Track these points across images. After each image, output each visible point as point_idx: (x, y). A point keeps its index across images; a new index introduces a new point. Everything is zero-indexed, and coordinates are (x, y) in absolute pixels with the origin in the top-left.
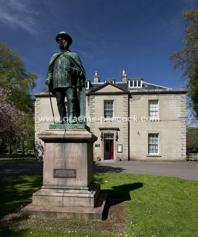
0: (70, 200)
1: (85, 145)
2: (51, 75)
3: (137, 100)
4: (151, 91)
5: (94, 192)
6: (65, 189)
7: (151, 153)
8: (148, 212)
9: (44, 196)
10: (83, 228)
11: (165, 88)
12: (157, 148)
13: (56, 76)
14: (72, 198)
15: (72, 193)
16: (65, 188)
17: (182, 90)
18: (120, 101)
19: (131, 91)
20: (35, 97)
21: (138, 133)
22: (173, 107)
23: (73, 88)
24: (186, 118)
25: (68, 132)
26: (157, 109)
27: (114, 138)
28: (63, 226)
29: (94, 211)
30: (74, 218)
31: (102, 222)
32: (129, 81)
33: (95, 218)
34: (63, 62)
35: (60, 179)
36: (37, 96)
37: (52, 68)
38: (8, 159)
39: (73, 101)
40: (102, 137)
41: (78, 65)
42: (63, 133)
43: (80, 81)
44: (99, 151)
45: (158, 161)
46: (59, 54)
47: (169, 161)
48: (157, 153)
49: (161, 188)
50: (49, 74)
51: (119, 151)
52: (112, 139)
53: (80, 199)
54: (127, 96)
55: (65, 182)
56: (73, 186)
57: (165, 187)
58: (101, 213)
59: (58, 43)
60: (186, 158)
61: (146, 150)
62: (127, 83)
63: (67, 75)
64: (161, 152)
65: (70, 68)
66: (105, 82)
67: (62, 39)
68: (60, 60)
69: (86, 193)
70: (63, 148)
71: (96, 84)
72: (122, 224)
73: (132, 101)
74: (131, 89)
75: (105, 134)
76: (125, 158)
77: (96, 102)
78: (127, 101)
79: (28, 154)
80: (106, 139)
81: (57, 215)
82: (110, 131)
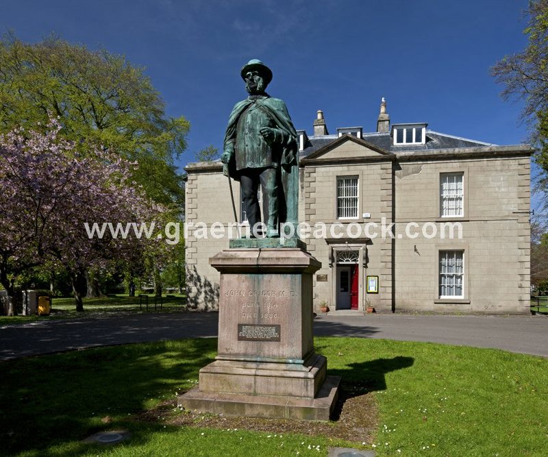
0: (268, 382)
1: (298, 277)
2: (231, 145)
3: (413, 173)
4: (445, 151)
5: (315, 370)
6: (260, 362)
7: (445, 295)
8: (421, 412)
9: (220, 373)
10: (295, 433)
11: (480, 145)
12: (461, 283)
13: (241, 146)
14: (273, 380)
15: (272, 370)
16: (259, 359)
17: (521, 147)
18: (373, 177)
19: (399, 154)
20: (184, 173)
21: (416, 250)
22: (499, 188)
23: (273, 168)
24: (530, 213)
25: (264, 254)
26: (461, 194)
27: (360, 261)
28: (256, 429)
29: (314, 403)
30: (276, 416)
31: (330, 424)
32: (395, 131)
33: (316, 416)
34: (255, 119)
35: (251, 343)
36: (190, 171)
37: (233, 131)
38: (129, 306)
39: (275, 194)
40: (332, 258)
41: (284, 124)
42: (256, 255)
43: (286, 154)
44: (325, 291)
45: (462, 314)
46: (248, 103)
47: (489, 314)
48: (460, 294)
49: (457, 370)
50: (228, 143)
51: (371, 291)
52: (354, 263)
53: (287, 380)
54: (389, 165)
55: (260, 349)
56: (274, 357)
57: (466, 368)
58: (327, 408)
59: (245, 81)
60: (531, 306)
61: (433, 289)
62: (389, 134)
63: (263, 144)
64: (469, 294)
65: (268, 131)
66: (340, 135)
67: (254, 74)
68: (249, 116)
69: (299, 369)
70: (256, 283)
71: (319, 138)
72: (367, 429)
73: (400, 177)
74: (398, 149)
75: (339, 253)
76: (385, 307)
77: (320, 182)
78: (391, 176)
79: (168, 296)
80: (340, 263)
81: (244, 410)
82: (349, 245)
